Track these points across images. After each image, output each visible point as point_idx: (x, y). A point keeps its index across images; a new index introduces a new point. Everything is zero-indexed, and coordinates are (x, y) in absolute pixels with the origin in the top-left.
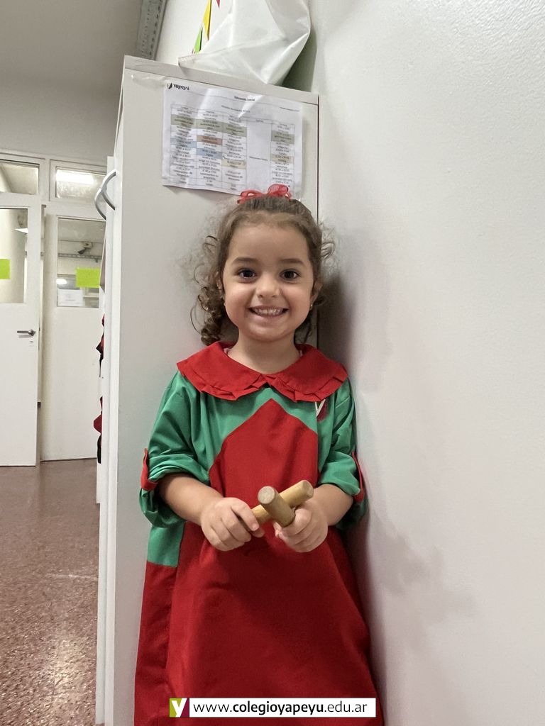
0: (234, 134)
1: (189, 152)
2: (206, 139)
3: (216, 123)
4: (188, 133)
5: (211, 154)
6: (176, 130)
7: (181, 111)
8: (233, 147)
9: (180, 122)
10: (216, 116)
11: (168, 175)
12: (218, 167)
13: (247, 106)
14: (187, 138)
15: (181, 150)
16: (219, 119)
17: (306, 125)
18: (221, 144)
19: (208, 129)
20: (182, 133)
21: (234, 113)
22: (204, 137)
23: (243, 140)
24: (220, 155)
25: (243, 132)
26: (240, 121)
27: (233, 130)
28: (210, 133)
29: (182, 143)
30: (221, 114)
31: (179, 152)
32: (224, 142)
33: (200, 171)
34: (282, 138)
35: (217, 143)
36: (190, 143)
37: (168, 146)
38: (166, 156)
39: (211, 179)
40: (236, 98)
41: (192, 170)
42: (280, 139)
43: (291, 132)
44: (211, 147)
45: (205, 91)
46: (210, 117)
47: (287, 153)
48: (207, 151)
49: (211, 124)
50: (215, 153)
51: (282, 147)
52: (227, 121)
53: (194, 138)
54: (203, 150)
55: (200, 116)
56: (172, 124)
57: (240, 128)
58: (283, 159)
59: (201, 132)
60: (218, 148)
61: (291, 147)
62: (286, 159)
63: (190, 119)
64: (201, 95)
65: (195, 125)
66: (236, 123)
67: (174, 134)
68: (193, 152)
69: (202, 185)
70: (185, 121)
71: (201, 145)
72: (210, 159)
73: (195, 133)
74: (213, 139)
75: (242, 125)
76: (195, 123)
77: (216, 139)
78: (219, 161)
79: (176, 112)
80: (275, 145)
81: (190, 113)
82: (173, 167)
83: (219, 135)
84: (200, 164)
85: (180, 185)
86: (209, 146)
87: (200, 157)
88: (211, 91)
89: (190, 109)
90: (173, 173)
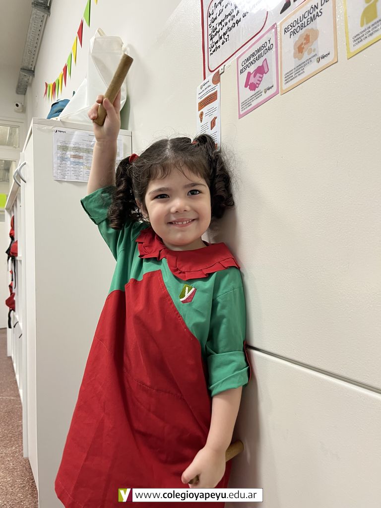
0: (89, 153)
1: (67, 163)
2: (75, 157)
3: (80, 148)
4: (66, 154)
5: (78, 163)
6: (60, 153)
7: (62, 143)
8: (88, 159)
9: (61, 149)
10: (80, 145)
11: (56, 175)
12: (81, 170)
14: (66, 156)
15: (63, 162)
17: (125, 146)
18: (83, 159)
19: (76, 151)
20: (63, 154)
21: (88, 143)
22: (74, 155)
24: (82, 164)
27: (88, 151)
28: (77, 153)
29: (63, 159)
30: (82, 144)
31: (61, 163)
32: (84, 157)
33: (73, 172)
35: (80, 158)
36: (67, 159)
37: (56, 161)
38: (55, 166)
39: (78, 176)
40: (89, 135)
41: (68, 172)
45: (74, 132)
46: (77, 145)
48: (75, 162)
49: (77, 149)
50: (80, 163)
52: (85, 147)
53: (69, 156)
55: (72, 145)
56: (58, 150)
59: (72, 153)
60: (81, 161)
63: (67, 147)
64: (72, 134)
65: (69, 150)
66: (90, 147)
67: (59, 155)
68: (69, 163)
69: (74, 179)
70: (64, 148)
71: (72, 159)
72: (77, 166)
73: (69, 154)
74: (78, 156)
76: (69, 148)
77: (80, 156)
78: (82, 167)
79: (60, 144)
81: (67, 144)
82: (59, 171)
83: (81, 154)
84: (72, 169)
85: (63, 180)
86: (77, 160)
87: (72, 165)
88: (77, 133)
89: (66, 142)
90: (58, 173)
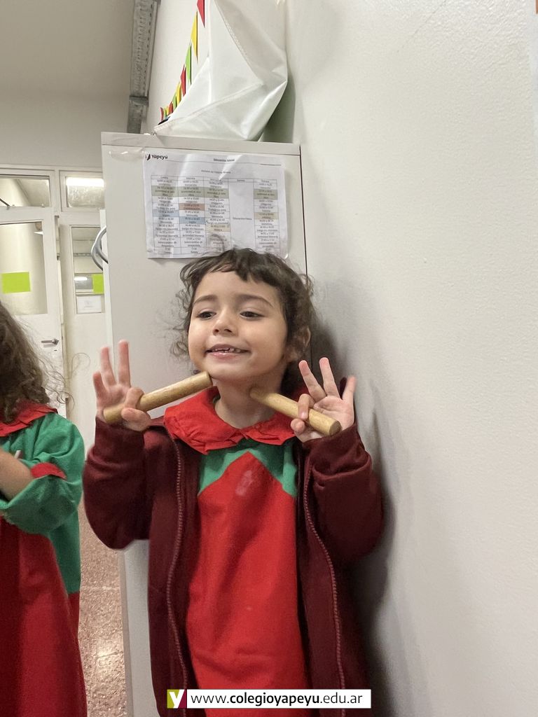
0: (215, 197)
1: (172, 221)
2: (188, 207)
3: (197, 188)
4: (169, 202)
5: (193, 221)
6: (157, 201)
7: (161, 181)
8: (215, 210)
9: (161, 193)
10: (197, 182)
11: (153, 248)
12: (202, 233)
13: (227, 167)
14: (170, 207)
15: (163, 221)
16: (200, 185)
17: (288, 177)
18: (204, 210)
19: (190, 195)
20: (163, 203)
21: (214, 176)
22: (185, 204)
23: (225, 202)
24: (203, 221)
25: (225, 194)
26: (221, 182)
27: (215, 193)
28: (192, 200)
29: (164, 213)
30: (202, 179)
31: (162, 222)
32: (207, 207)
33: (185, 239)
34: (265, 195)
35: (199, 209)
36: (172, 212)
37: (151, 219)
38: (149, 229)
39: (195, 246)
40: (215, 160)
41: (176, 239)
42: (263, 196)
43: (273, 188)
44: (194, 214)
45: (183, 157)
46: (191, 183)
47: (271, 210)
48: (189, 219)
49: (192, 191)
50: (198, 219)
51: (265, 205)
52: (209, 186)
53: (176, 207)
54: (186, 218)
55: (180, 184)
56: (153, 195)
57: (222, 190)
58: (267, 216)
59: (183, 200)
60: (201, 214)
61: (275, 203)
62: (271, 216)
63: (171, 188)
64: (181, 161)
65: (175, 194)
66: (217, 185)
67: (156, 206)
68: (175, 221)
69: (187, 253)
70: (166, 191)
71: (183, 213)
72: (193, 226)
73: (176, 201)
74: (195, 205)
75: (223, 186)
76: (176, 190)
77: (198, 205)
78: (202, 226)
79: (155, 183)
80: (258, 203)
81: (171, 181)
82: (157, 239)
83: (200, 201)
84: (184, 232)
85: (165, 256)
86: (192, 213)
87: (183, 226)
88: (190, 157)
89: (170, 178)
90: (157, 244)
